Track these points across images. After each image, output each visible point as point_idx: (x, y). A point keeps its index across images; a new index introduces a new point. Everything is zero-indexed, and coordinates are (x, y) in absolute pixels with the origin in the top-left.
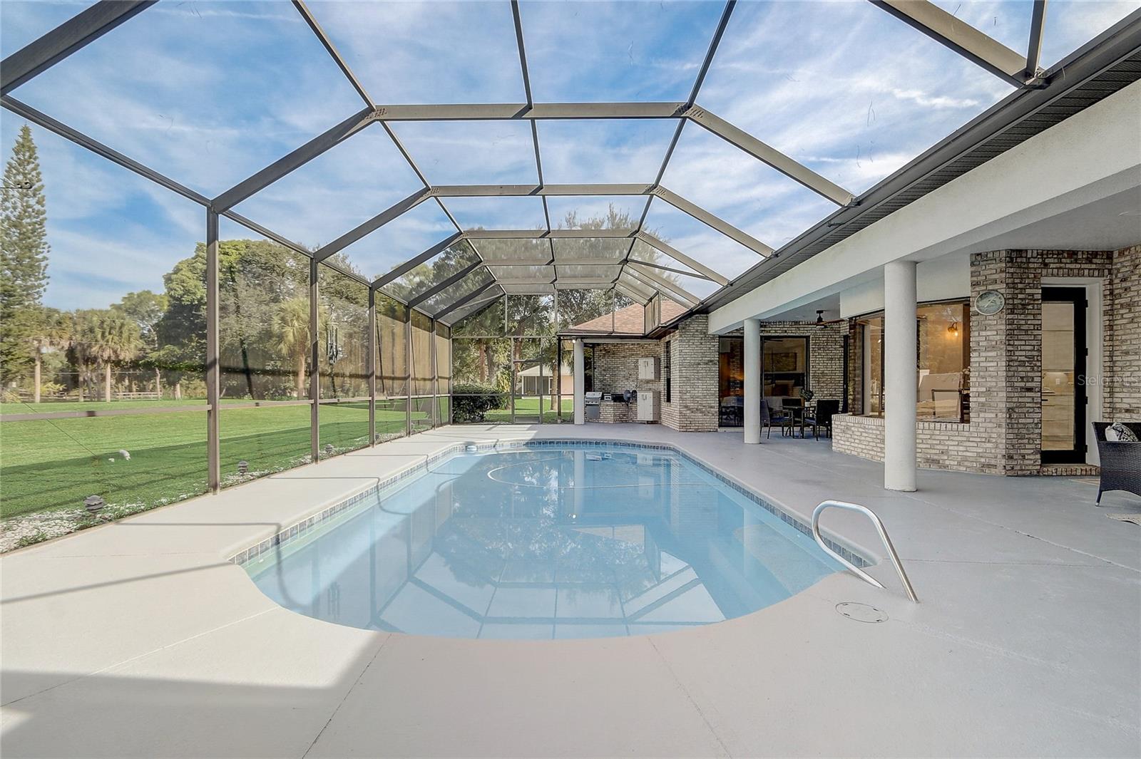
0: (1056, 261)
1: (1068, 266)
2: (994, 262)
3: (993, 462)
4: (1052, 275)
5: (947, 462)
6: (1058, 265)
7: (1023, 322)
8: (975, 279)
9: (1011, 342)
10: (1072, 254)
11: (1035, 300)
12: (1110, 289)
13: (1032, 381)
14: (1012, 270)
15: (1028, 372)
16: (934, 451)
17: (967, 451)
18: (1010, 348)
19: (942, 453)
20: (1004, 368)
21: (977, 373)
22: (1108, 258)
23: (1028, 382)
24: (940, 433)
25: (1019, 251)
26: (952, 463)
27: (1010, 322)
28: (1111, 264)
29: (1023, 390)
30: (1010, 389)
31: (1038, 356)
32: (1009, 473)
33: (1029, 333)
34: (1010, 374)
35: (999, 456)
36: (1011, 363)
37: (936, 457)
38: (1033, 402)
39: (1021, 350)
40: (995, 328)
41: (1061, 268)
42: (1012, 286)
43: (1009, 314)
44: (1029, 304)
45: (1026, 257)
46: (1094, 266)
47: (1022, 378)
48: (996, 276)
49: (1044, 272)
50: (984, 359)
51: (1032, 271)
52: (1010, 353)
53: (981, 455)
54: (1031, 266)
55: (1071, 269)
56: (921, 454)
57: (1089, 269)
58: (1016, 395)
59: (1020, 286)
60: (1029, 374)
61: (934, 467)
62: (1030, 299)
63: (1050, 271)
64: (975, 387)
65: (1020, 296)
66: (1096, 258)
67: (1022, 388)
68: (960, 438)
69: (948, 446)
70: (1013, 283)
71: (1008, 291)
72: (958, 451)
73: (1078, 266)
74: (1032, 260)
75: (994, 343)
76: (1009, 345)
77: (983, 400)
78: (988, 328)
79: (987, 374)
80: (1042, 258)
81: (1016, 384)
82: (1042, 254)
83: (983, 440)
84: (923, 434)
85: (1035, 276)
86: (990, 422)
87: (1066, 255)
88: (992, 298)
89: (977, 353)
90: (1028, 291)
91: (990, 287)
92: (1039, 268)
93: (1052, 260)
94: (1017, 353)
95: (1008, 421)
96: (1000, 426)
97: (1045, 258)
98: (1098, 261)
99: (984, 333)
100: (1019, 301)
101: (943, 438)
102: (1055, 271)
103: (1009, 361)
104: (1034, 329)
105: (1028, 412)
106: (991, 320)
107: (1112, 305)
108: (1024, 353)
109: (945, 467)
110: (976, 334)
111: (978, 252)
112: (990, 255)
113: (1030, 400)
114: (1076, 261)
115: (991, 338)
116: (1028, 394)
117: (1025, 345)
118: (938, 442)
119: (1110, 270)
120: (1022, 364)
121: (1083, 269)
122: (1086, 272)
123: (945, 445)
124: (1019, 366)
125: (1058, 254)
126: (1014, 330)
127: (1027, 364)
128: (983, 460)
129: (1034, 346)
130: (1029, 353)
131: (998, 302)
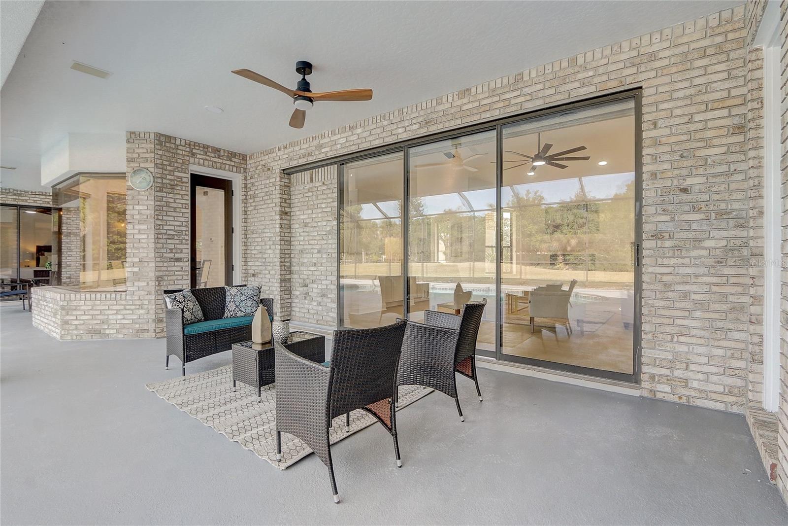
0: (202, 153)
1: (212, 159)
2: (145, 142)
3: (145, 327)
4: (199, 164)
5: (107, 331)
6: (204, 157)
7: (172, 200)
8: (130, 155)
9: (160, 217)
10: (216, 150)
11: (183, 183)
12: (245, 184)
13: (181, 252)
14: (161, 152)
15: (177, 244)
16: (95, 322)
17: (124, 319)
18: (159, 222)
19: (103, 323)
20: (153, 241)
21: (132, 244)
22: (243, 159)
23: (177, 253)
24: (101, 303)
25: (169, 138)
26: (112, 331)
27: (157, 199)
28: (246, 164)
29: (172, 260)
30: (159, 259)
31: (186, 231)
32: (159, 335)
33: (178, 210)
34: (159, 246)
35: (150, 321)
36: (160, 236)
37: (97, 327)
38: (181, 271)
39: (169, 225)
40: (146, 203)
41: (206, 160)
42: (160, 166)
43: (157, 191)
44: (177, 185)
45: (175, 144)
46: (233, 164)
47: (171, 249)
48: (147, 156)
49: (192, 160)
50: (137, 231)
51: (181, 157)
52: (158, 227)
53: (136, 321)
54: (180, 152)
55: (215, 162)
56: (83, 326)
57: (230, 165)
58: (165, 264)
59: (169, 168)
60: (178, 246)
61: (96, 338)
62: (179, 181)
63: (197, 160)
64: (130, 257)
65: (168, 177)
66: (235, 157)
67: (172, 258)
68: (118, 307)
69: (108, 315)
70: (162, 164)
71: (157, 170)
72: (116, 320)
73: (221, 161)
74: (180, 147)
75: (145, 217)
76: (157, 219)
77: (136, 269)
78: (140, 203)
79: (140, 245)
80: (190, 148)
81: (165, 255)
82: (190, 145)
83: (137, 307)
84: (85, 305)
85: (183, 162)
86: (143, 290)
87: (211, 150)
88: (143, 175)
89: (132, 226)
90: (176, 174)
91: (142, 165)
92: (188, 156)
93: (198, 152)
94: (165, 227)
95: (157, 288)
96: (149, 293)
97: (192, 149)
98: (236, 160)
99: (137, 207)
100: (168, 182)
101: (104, 308)
102: (202, 161)
103: (158, 234)
104: (182, 208)
105: (177, 280)
106: (143, 195)
107: (246, 195)
108: (172, 228)
109: (105, 336)
110: (131, 207)
111: (132, 131)
112: (142, 135)
113: (179, 269)
114: (219, 157)
115: (143, 212)
116: (177, 264)
117: (174, 221)
118: (99, 312)
119: (245, 169)
120: (171, 237)
121: (225, 164)
122: (227, 167)
123: (105, 315)
124: (169, 239)
125: (204, 148)
126: (163, 206)
127: (176, 237)
128: (137, 326)
129: (182, 222)
130: (178, 228)
131: (148, 178)
